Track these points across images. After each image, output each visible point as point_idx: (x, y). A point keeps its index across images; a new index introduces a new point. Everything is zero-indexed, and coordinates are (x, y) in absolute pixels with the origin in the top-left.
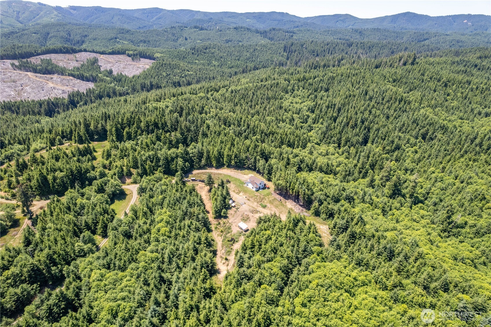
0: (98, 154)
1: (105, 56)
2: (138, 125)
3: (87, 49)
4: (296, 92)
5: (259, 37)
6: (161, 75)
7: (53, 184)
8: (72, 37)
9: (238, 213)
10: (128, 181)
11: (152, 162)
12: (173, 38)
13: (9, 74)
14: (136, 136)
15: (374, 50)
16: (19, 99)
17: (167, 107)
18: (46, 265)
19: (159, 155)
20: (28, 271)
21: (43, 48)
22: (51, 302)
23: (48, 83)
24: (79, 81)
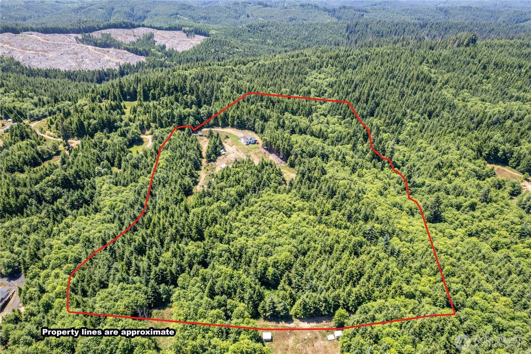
0: (127, 111)
1: (161, 31)
2: (161, 87)
3: (145, 25)
4: (323, 68)
5: (327, 16)
6: (209, 51)
7: (88, 129)
8: (134, 13)
9: (225, 159)
10: (147, 132)
11: (168, 118)
12: (235, 15)
13: (73, 47)
14: (159, 97)
15: (451, 31)
16: (78, 69)
17: (190, 74)
18: (74, 177)
19: (175, 113)
20: (61, 179)
21: (105, 23)
22: (73, 198)
23: (104, 56)
24: (132, 54)
